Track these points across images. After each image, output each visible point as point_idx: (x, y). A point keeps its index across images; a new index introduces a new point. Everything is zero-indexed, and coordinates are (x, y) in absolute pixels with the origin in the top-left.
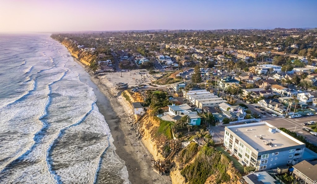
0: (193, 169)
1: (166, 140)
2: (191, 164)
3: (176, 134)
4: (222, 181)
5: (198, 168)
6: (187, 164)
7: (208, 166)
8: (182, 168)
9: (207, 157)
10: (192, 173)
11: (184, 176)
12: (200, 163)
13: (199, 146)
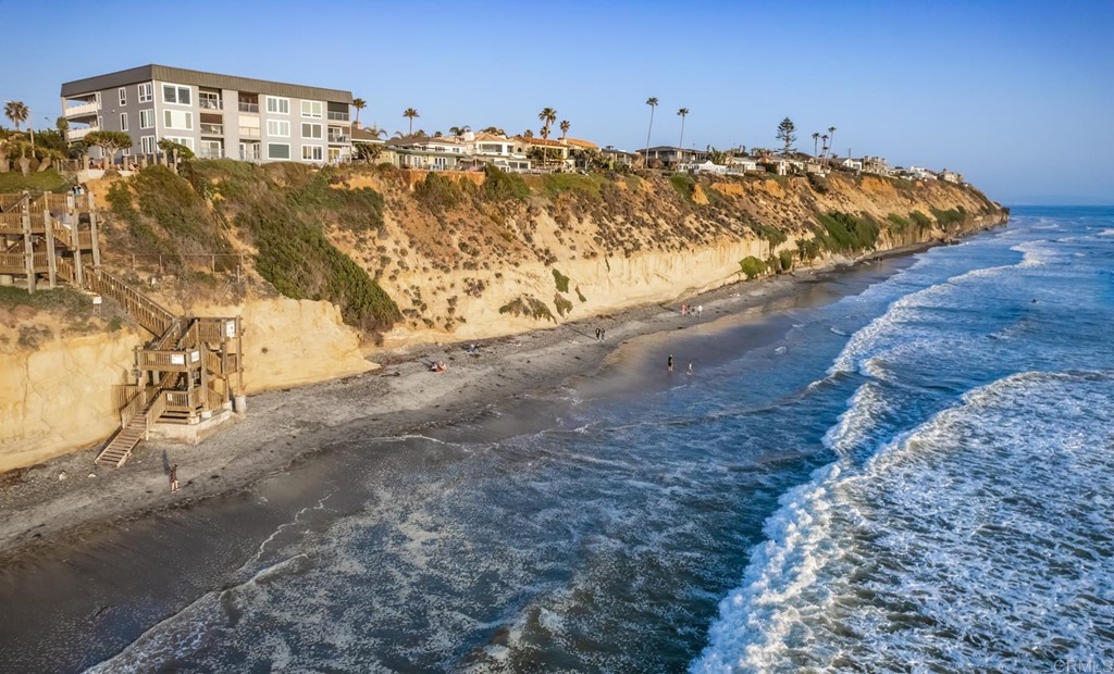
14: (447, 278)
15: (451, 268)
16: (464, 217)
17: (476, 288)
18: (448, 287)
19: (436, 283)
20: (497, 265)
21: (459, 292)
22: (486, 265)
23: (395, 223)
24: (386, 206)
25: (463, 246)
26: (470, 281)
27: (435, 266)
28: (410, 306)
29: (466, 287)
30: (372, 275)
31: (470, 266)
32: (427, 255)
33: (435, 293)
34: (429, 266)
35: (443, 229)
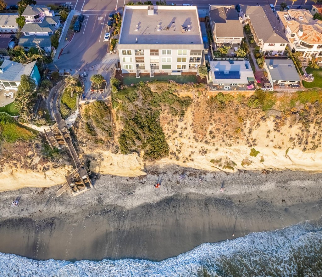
0: (136, 133)
1: (30, 145)
2: (120, 132)
3: (35, 121)
4: (184, 109)
5: (139, 126)
6: (116, 137)
7: (146, 112)
8: (117, 147)
9: (137, 103)
10: (139, 138)
11: (131, 151)
12: (135, 119)
13: (106, 101)
14: (196, 144)
15: (199, 141)
16: (222, 117)
17: (204, 152)
18: (194, 147)
19: (191, 144)
20: (219, 145)
21: (197, 151)
22: (214, 144)
23: (191, 113)
24: (193, 104)
25: (211, 133)
26: (203, 148)
27: (194, 138)
28: (175, 150)
29: (201, 150)
30: (167, 137)
31: (207, 142)
32: (194, 132)
33: (188, 147)
34: (192, 137)
35: (209, 121)
